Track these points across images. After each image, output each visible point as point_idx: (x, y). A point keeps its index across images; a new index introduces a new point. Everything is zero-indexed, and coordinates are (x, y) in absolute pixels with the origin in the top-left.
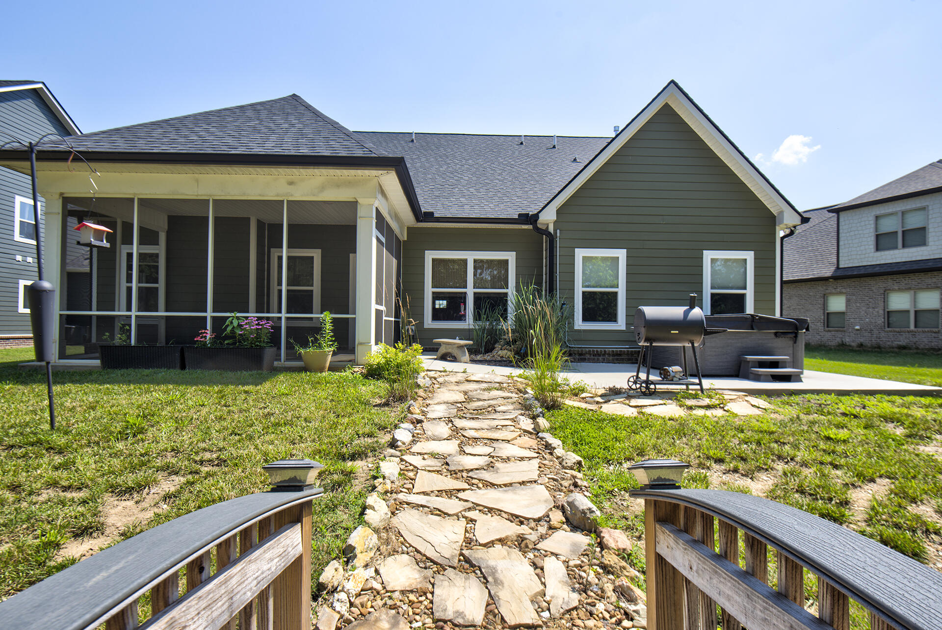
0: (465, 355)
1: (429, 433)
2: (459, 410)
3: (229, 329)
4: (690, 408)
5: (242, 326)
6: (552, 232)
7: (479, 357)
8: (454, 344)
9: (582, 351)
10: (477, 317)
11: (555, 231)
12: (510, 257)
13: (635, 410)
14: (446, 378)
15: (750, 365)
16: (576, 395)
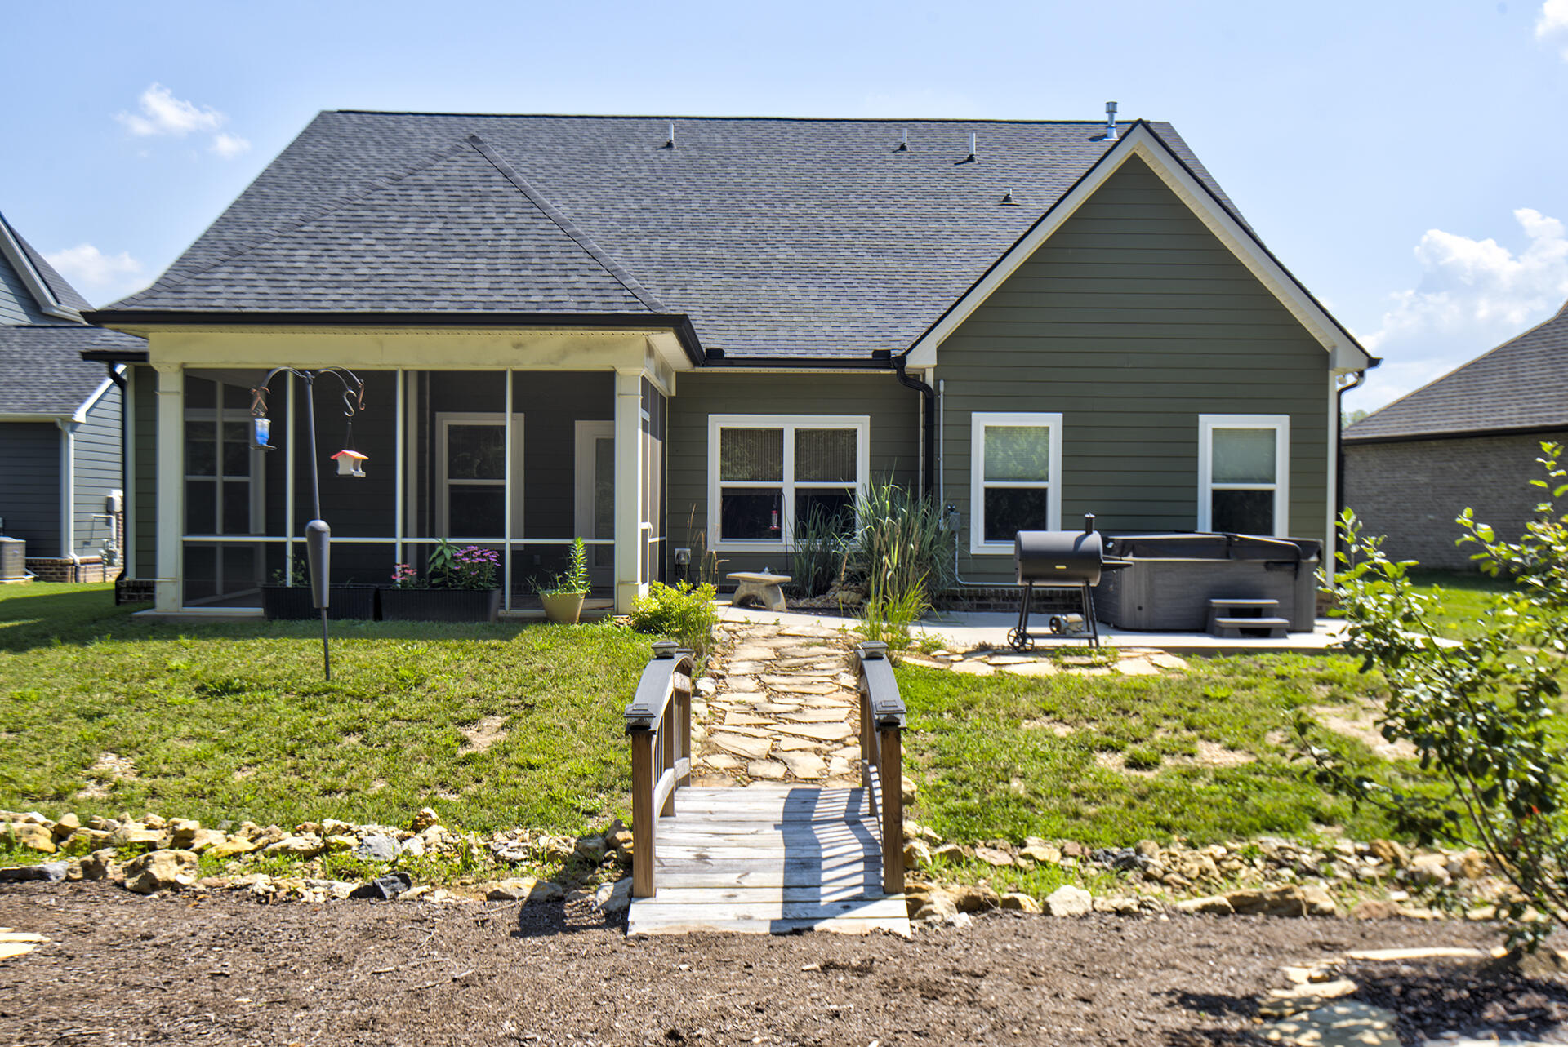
0: (779, 601)
1: (734, 687)
2: (767, 667)
3: (439, 562)
4: (1066, 667)
5: (456, 558)
6: (931, 384)
7: (802, 603)
8: (761, 581)
9: (983, 591)
10: (801, 532)
11: (937, 382)
12: (861, 425)
13: (993, 668)
14: (750, 632)
15: (1217, 613)
16: (928, 653)
